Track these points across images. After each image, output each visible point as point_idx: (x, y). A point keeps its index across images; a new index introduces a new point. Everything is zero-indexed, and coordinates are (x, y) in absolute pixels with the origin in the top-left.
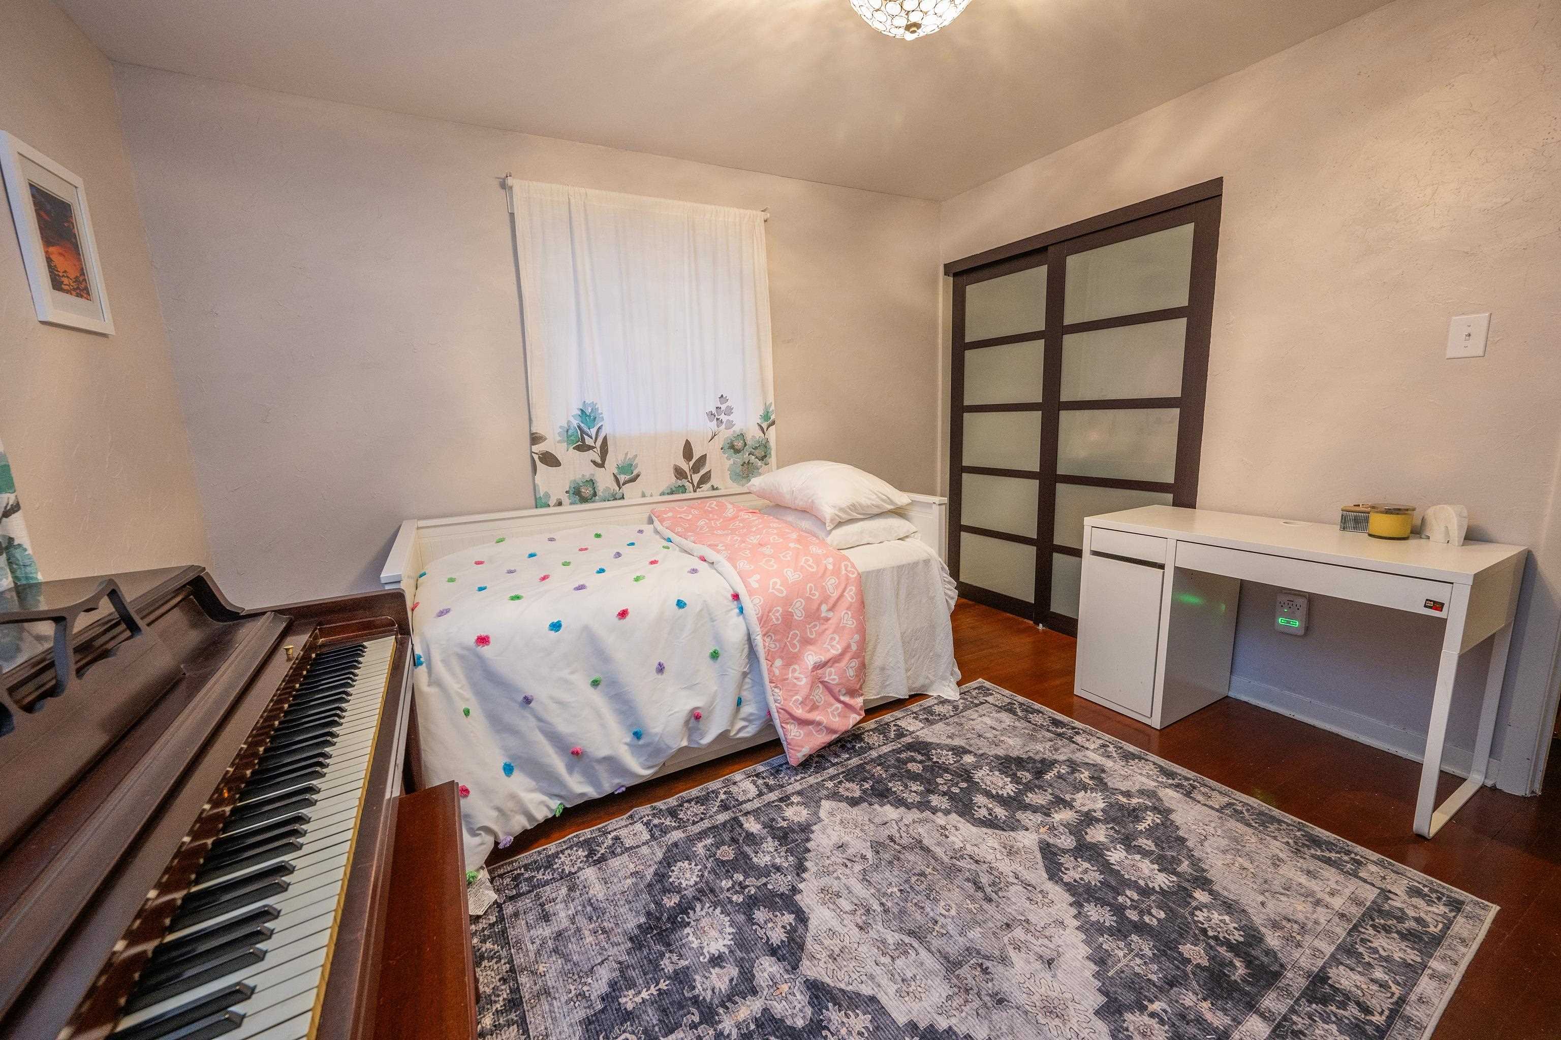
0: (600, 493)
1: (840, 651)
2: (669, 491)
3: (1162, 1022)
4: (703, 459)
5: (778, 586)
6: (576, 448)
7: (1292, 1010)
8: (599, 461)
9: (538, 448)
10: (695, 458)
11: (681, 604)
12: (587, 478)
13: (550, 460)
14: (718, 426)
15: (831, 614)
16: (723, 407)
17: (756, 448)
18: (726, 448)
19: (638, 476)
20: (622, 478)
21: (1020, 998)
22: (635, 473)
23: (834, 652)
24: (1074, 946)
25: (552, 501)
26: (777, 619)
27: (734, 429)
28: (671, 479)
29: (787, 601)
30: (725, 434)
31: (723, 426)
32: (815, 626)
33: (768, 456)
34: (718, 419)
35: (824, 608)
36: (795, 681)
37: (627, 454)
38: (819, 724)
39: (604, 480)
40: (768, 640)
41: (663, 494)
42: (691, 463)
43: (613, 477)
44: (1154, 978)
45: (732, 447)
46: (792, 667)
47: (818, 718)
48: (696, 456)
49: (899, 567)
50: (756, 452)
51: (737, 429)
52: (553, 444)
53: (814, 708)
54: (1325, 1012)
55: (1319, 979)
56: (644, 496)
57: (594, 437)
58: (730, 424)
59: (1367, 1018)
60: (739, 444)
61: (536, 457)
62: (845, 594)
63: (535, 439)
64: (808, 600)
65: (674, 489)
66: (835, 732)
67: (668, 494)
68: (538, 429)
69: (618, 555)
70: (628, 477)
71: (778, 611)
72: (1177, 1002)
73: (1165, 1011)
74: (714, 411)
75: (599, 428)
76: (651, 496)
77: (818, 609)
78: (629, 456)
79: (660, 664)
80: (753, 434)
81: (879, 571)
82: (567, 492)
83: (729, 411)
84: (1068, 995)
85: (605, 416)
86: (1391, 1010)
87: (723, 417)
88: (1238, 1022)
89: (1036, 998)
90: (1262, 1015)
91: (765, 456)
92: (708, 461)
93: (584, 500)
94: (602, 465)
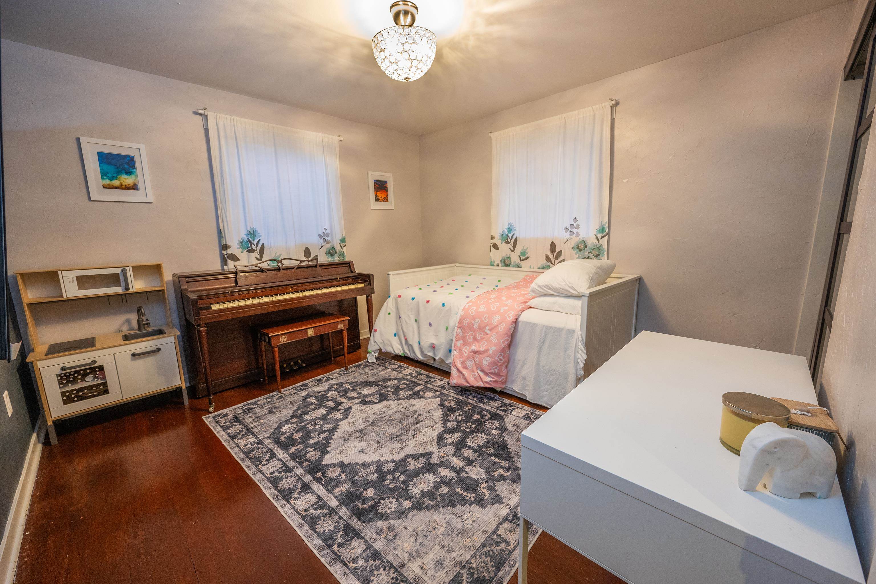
0: (512, 263)
1: (483, 350)
2: (542, 267)
3: (337, 476)
4: (561, 252)
5: (473, 311)
6: (505, 242)
7: (340, 517)
8: (512, 249)
9: (493, 241)
10: (557, 251)
11: (444, 305)
12: (508, 256)
13: (495, 246)
14: (571, 235)
15: (489, 332)
16: (575, 224)
17: (593, 250)
18: (575, 247)
19: (528, 258)
20: (522, 258)
21: (347, 445)
22: (527, 256)
23: (482, 349)
24: (370, 458)
25: (495, 264)
26: (466, 324)
27: (579, 237)
28: (543, 261)
29: (474, 318)
30: (575, 240)
31: (575, 235)
32: (481, 334)
33: (601, 255)
34: (570, 231)
35: (488, 328)
36: (464, 353)
37: (524, 247)
38: (463, 375)
39: (515, 258)
40: (459, 329)
41: (539, 268)
42: (555, 255)
43: (518, 257)
44: (357, 478)
45: (578, 247)
46: (466, 347)
47: (464, 372)
48: (557, 250)
49: (548, 327)
50: (593, 252)
51: (581, 237)
52: (497, 241)
53: (465, 367)
54: (340, 529)
55: (358, 534)
56: (530, 268)
57: (510, 238)
58: (578, 235)
59: (336, 544)
60: (582, 246)
61: (491, 245)
62: (500, 326)
63: (492, 238)
64: (482, 321)
65: (545, 267)
66: (468, 383)
67: (541, 269)
68: (493, 234)
69: (478, 287)
70: (524, 258)
71: (467, 320)
72: (345, 482)
73: (341, 478)
74: (568, 227)
75: (514, 234)
76: (533, 268)
77: (485, 327)
78: (525, 248)
79: (430, 323)
80: (592, 241)
81: (534, 324)
82: (500, 261)
83: (578, 227)
84: (348, 455)
85: (517, 229)
86: (340, 556)
87: (575, 230)
88: (336, 497)
89: (347, 448)
90: (338, 506)
91: (599, 255)
92: (563, 254)
93: (506, 265)
94: (513, 251)
